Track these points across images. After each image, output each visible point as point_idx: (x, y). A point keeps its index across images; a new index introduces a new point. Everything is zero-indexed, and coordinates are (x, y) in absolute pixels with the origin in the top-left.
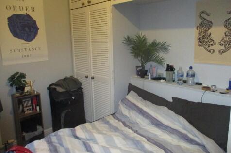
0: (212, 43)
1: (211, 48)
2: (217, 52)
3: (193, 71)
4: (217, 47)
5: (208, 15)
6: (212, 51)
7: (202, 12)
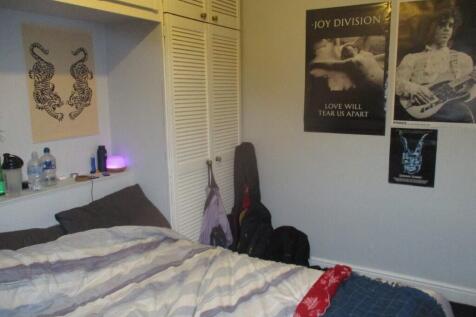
0: (57, 102)
1: (58, 110)
2: (66, 117)
3: (51, 156)
4: (66, 109)
5: (46, 52)
6: (60, 116)
7: (34, 45)
